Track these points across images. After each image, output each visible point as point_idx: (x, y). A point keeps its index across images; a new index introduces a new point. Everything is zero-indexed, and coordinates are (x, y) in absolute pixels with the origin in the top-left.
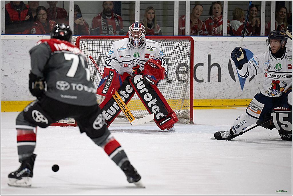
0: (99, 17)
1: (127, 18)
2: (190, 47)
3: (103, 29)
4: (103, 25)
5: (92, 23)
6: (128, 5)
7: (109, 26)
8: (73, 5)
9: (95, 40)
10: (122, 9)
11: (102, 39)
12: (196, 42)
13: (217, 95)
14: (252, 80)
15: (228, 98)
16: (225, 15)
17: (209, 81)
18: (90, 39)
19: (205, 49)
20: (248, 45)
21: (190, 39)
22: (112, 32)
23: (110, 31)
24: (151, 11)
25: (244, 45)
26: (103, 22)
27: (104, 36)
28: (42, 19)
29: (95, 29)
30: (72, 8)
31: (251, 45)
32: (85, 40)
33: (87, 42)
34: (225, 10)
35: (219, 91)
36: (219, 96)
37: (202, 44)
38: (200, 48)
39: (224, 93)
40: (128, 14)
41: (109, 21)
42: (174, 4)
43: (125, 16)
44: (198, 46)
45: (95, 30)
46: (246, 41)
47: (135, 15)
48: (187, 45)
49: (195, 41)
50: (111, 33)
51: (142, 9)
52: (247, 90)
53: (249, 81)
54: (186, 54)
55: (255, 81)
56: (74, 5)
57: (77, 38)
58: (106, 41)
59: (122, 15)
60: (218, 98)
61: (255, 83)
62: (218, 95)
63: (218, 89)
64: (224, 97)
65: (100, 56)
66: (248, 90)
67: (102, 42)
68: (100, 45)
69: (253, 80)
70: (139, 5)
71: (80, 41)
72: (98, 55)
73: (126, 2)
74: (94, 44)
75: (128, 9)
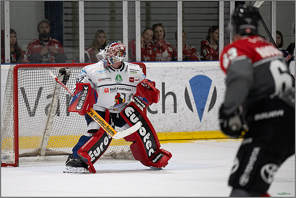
6: (71, 29)
8: (9, 30)
9: (35, 68)
10: (65, 33)
11: (43, 67)
12: (149, 69)
13: (172, 127)
14: (211, 110)
15: (185, 131)
16: (180, 37)
17: (164, 112)
18: (29, 68)
19: (158, 76)
20: (206, 71)
21: (142, 65)
24: (102, 35)
25: (202, 71)
27: (45, 64)
30: (8, 34)
31: (209, 70)
32: (23, 69)
33: (26, 71)
34: (179, 33)
35: (175, 123)
36: (175, 128)
37: (154, 70)
38: (152, 76)
39: (180, 125)
40: (71, 39)
42: (122, 27)
44: (151, 73)
46: (204, 67)
47: (79, 40)
49: (147, 68)
51: (87, 33)
52: (206, 121)
53: (208, 111)
55: (215, 110)
57: (15, 66)
58: (48, 69)
60: (174, 130)
61: (214, 112)
62: (174, 127)
63: (174, 121)
64: (180, 130)
65: (41, 86)
67: (43, 71)
68: (41, 74)
69: (212, 109)
70: (83, 29)
71: (19, 71)
72: (39, 86)
73: (68, 26)
74: (34, 73)
75: (71, 34)
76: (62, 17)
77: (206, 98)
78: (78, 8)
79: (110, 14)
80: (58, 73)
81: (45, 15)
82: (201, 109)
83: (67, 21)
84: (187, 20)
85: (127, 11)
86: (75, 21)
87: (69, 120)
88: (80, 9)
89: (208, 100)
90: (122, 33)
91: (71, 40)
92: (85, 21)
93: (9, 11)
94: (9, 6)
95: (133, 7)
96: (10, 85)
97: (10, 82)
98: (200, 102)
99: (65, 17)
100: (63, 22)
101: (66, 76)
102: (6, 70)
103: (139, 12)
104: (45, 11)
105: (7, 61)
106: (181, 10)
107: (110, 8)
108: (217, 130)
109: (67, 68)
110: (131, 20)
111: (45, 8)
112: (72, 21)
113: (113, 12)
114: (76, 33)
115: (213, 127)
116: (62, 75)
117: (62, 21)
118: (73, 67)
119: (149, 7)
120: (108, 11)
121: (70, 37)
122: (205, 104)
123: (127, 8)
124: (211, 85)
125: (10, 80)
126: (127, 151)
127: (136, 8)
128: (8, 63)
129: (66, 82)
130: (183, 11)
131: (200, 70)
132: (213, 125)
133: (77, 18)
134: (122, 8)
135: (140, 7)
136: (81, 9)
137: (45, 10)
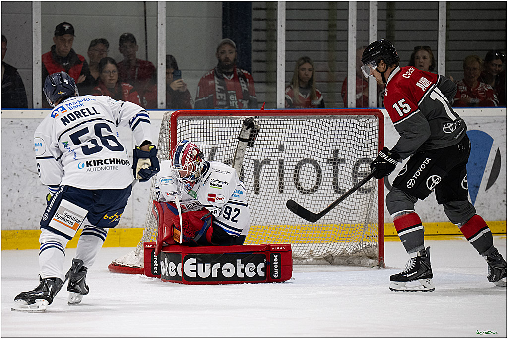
0: (211, 77)
1: (263, 77)
2: (377, 128)
3: (218, 98)
4: (219, 90)
5: (199, 88)
6: (263, 54)
7: (229, 92)
9: (205, 117)
10: (254, 61)
11: (218, 115)
13: (426, 214)
14: (491, 187)
16: (441, 69)
18: (196, 117)
20: (483, 123)
21: (378, 113)
22: (234, 103)
23: (232, 101)
24: (307, 66)
25: (477, 124)
26: (218, 85)
27: (221, 110)
28: (110, 80)
29: (204, 98)
31: (488, 123)
32: (186, 119)
33: (190, 122)
34: (441, 61)
35: (431, 208)
36: (431, 216)
39: (440, 211)
40: (264, 70)
41: (229, 83)
42: (347, 51)
43: (258, 74)
45: (204, 100)
46: (480, 117)
47: (276, 72)
48: (371, 126)
49: (387, 118)
50: (233, 105)
51: (289, 61)
52: (482, 205)
53: (486, 190)
54: (370, 141)
55: (497, 188)
56: (166, 56)
57: (172, 115)
58: (225, 119)
59: (253, 72)
60: (429, 220)
61: (496, 191)
62: (429, 215)
63: (429, 204)
64: (440, 219)
65: (213, 146)
66: (484, 205)
67: (218, 122)
68: (214, 126)
69: (493, 186)
70: (284, 54)
71: (178, 121)
72: (211, 146)
73: (259, 49)
74: (203, 124)
75: (264, 62)
76: (250, 35)
77: (483, 168)
78: (276, 20)
79: (327, 31)
80: (241, 126)
81: (223, 31)
82: (474, 186)
83: (258, 41)
84: (453, 40)
85: (355, 26)
86: (272, 41)
87: (258, 200)
88: (279, 21)
89: (486, 171)
90: (347, 61)
91: (263, 72)
92: (286, 41)
93: (164, 25)
94: (165, 17)
95: (366, 18)
96: (164, 144)
97: (164, 140)
98: (472, 174)
99: (254, 35)
100: (252, 42)
101: (254, 130)
102: (160, 119)
103: (375, 28)
104: (223, 25)
105: (161, 105)
106: (445, 25)
107: (328, 20)
108: (500, 220)
109: (256, 118)
110: (361, 41)
111: (223, 20)
112: (266, 41)
113: (332, 27)
114: (272, 61)
115: (494, 215)
116: (247, 129)
117: (250, 40)
118: (266, 116)
119: (391, 18)
120: (324, 25)
121: (263, 67)
122: (481, 176)
123: (355, 20)
124: (492, 146)
125: (165, 135)
126: (352, 252)
127: (370, 21)
128: (161, 108)
129: (253, 140)
130: (447, 26)
131: (474, 122)
132: (495, 212)
133: (274, 36)
134: (347, 20)
135: (376, 18)
136: (281, 22)
137: (223, 22)
